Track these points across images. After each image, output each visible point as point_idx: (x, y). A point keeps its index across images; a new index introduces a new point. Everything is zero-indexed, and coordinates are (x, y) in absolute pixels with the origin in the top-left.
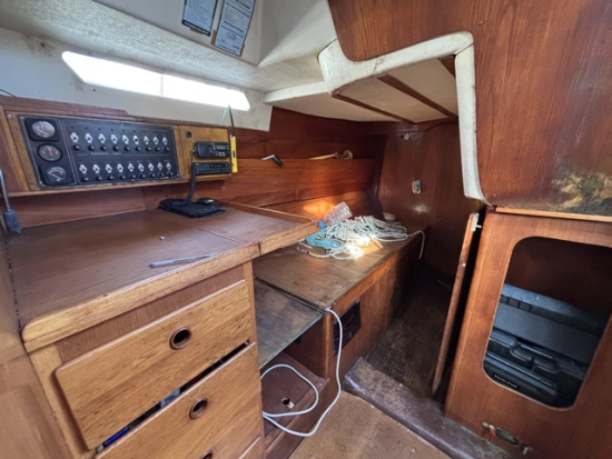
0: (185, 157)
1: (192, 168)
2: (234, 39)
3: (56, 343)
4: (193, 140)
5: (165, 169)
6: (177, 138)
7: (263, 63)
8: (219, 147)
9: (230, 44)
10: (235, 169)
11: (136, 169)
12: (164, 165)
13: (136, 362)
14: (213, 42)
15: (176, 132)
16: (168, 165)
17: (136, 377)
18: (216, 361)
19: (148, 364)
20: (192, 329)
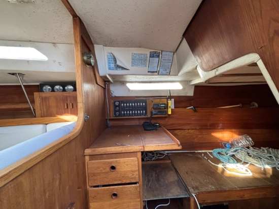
0: (149, 109)
1: (152, 113)
2: (166, 70)
3: (89, 155)
4: (153, 103)
5: (143, 112)
6: (148, 103)
7: (179, 74)
8: (162, 106)
9: (164, 72)
10: (170, 113)
11: (135, 113)
12: (143, 111)
13: (101, 169)
14: (158, 74)
15: (148, 101)
16: (144, 112)
17: (101, 173)
18: (123, 183)
19: (104, 171)
20: (117, 167)
